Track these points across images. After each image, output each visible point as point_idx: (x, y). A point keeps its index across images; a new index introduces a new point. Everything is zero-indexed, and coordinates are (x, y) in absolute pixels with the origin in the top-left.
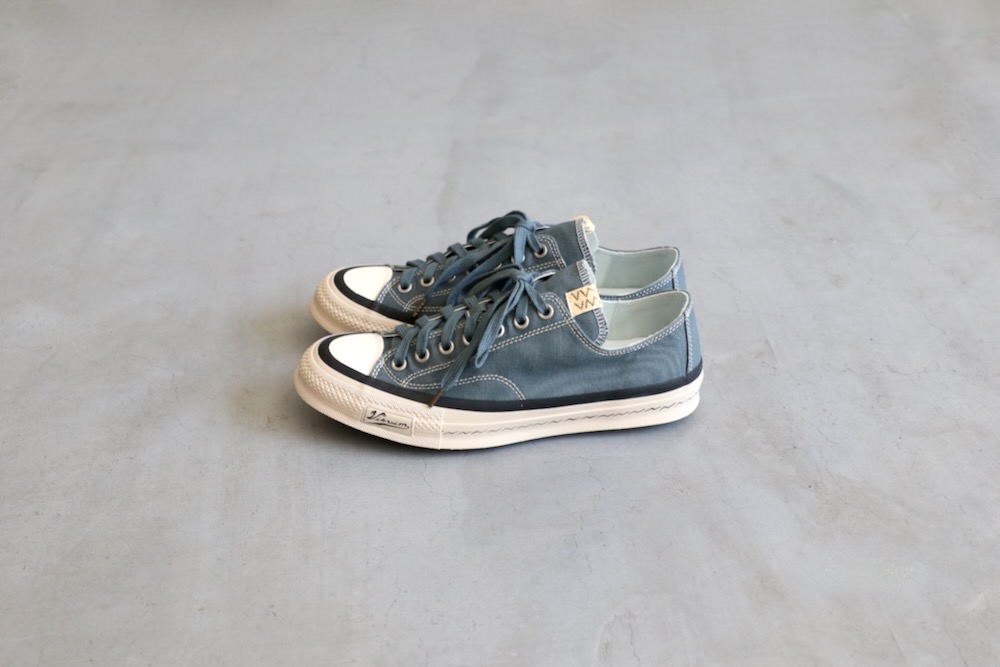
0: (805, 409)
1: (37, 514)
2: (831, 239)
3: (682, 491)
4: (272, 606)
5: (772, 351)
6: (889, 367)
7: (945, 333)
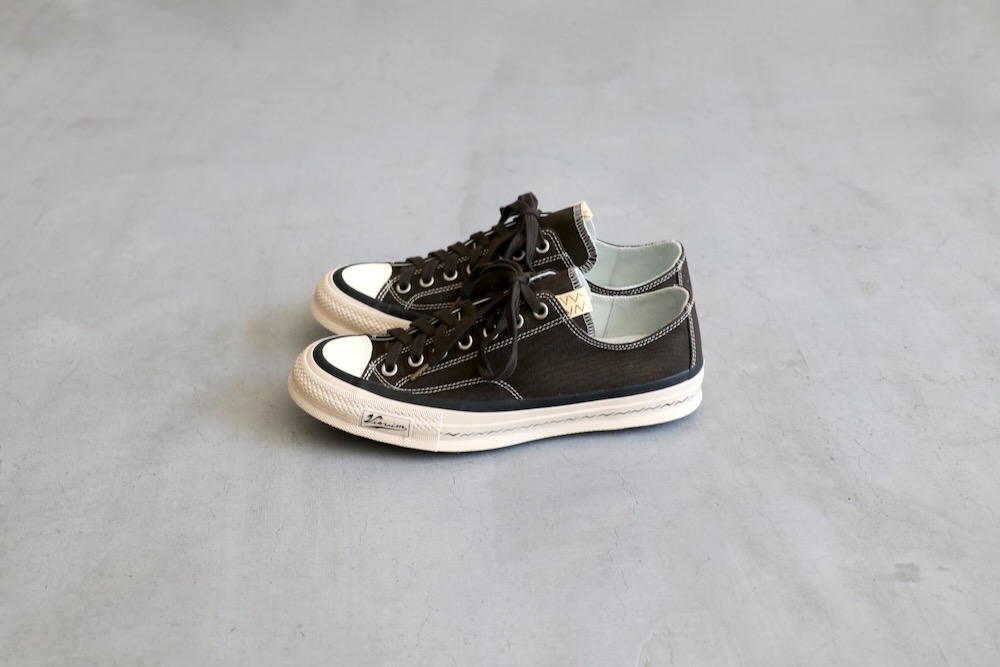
0: (840, 419)
1: (59, 531)
2: (860, 247)
3: (718, 505)
4: (300, 626)
5: (804, 360)
6: (924, 375)
7: (980, 340)
